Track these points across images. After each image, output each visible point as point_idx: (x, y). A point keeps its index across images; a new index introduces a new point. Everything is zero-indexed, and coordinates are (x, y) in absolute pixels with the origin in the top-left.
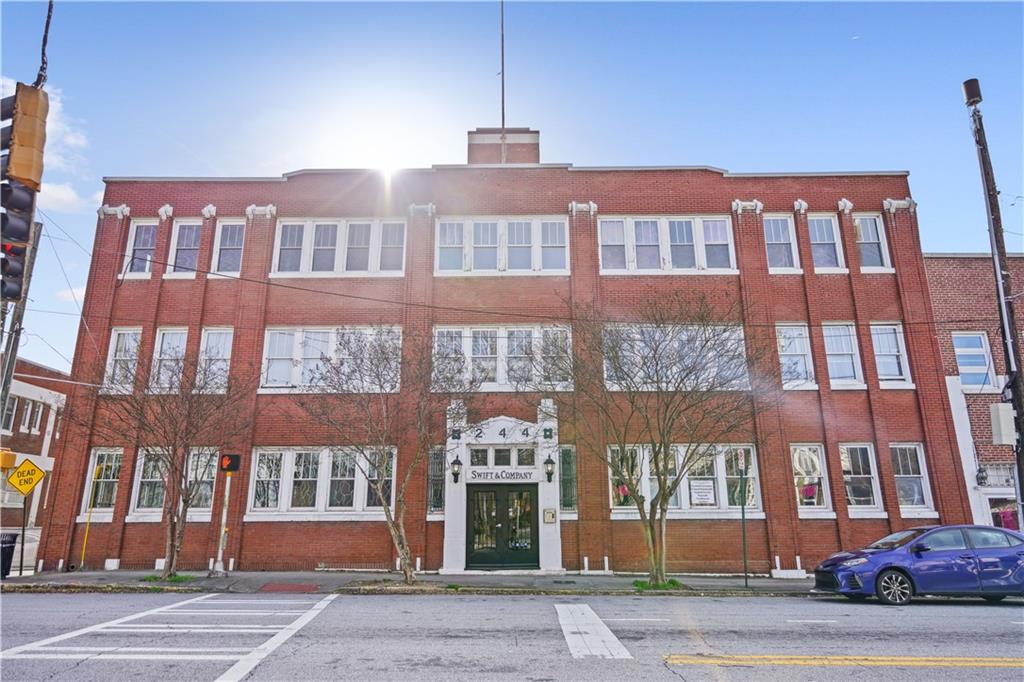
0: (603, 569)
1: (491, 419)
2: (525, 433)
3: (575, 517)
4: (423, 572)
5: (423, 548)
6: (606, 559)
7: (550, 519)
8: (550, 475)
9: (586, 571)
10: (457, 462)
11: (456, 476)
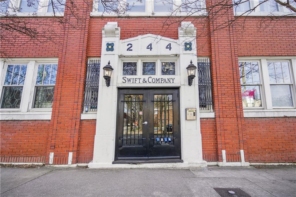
0: (239, 160)
1: (140, 37)
2: (169, 47)
3: (212, 115)
4: (75, 165)
5: (76, 143)
6: (242, 152)
7: (192, 118)
8: (191, 78)
9: (224, 163)
10: (108, 68)
11: (108, 79)
